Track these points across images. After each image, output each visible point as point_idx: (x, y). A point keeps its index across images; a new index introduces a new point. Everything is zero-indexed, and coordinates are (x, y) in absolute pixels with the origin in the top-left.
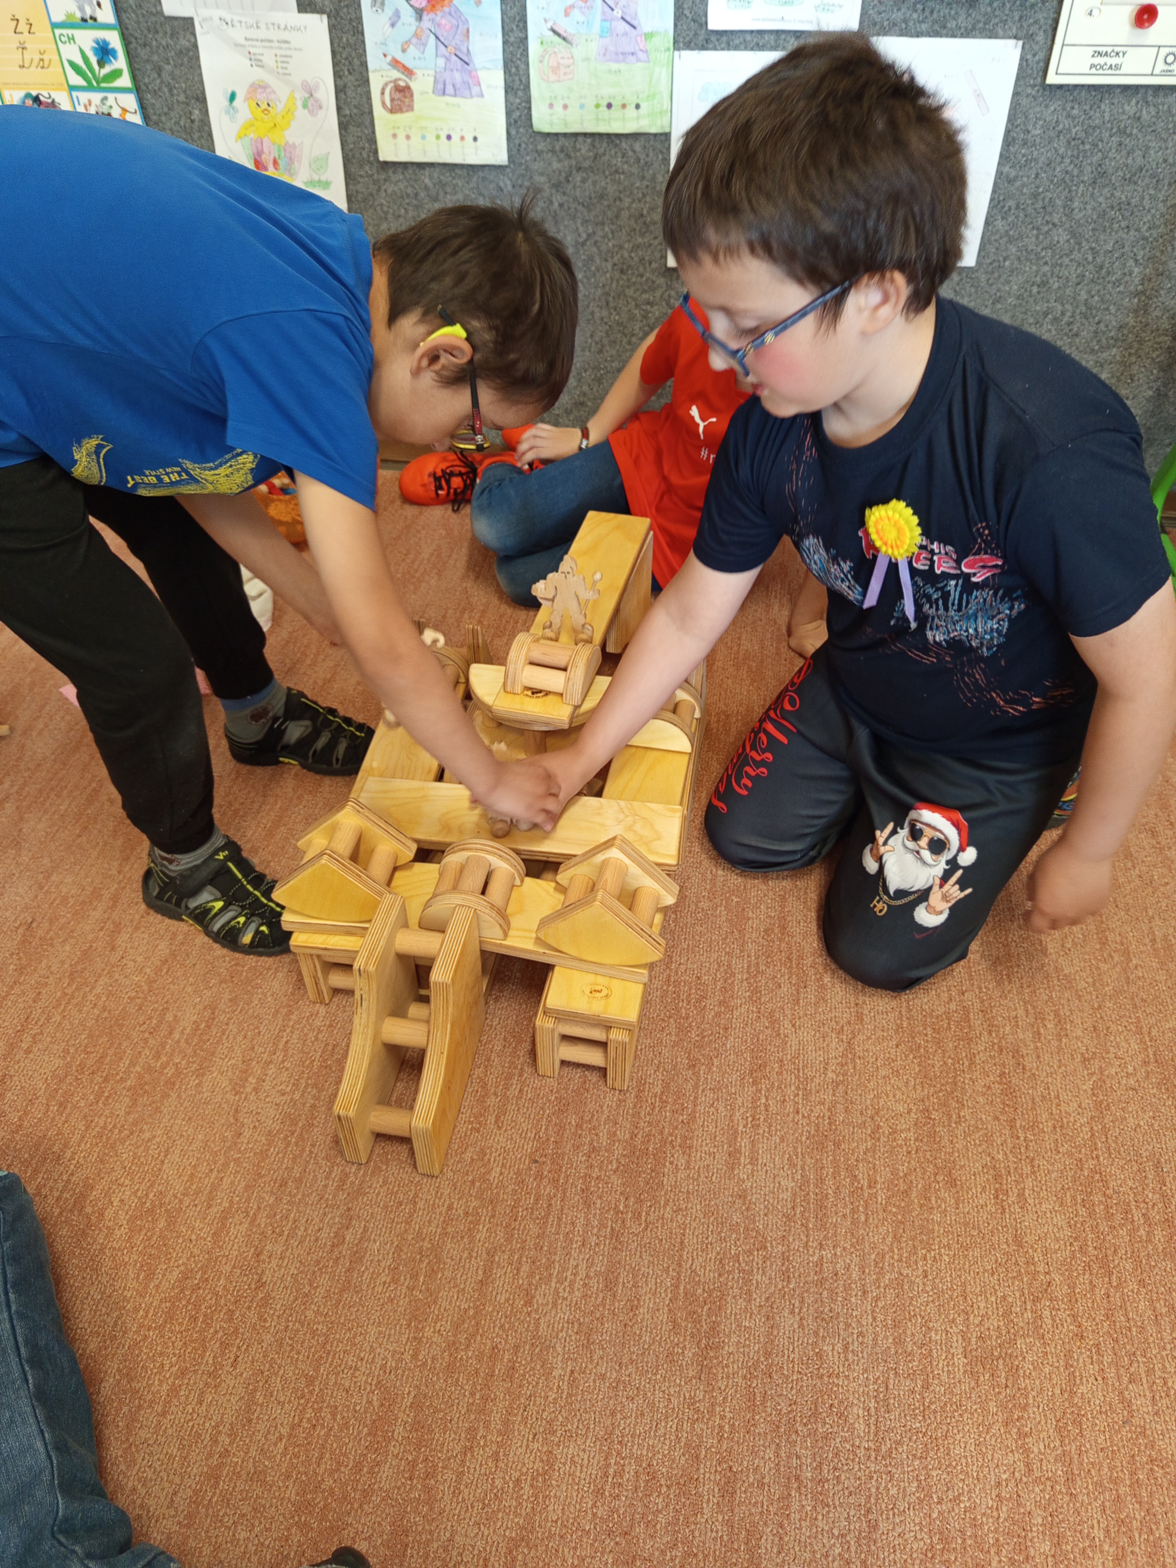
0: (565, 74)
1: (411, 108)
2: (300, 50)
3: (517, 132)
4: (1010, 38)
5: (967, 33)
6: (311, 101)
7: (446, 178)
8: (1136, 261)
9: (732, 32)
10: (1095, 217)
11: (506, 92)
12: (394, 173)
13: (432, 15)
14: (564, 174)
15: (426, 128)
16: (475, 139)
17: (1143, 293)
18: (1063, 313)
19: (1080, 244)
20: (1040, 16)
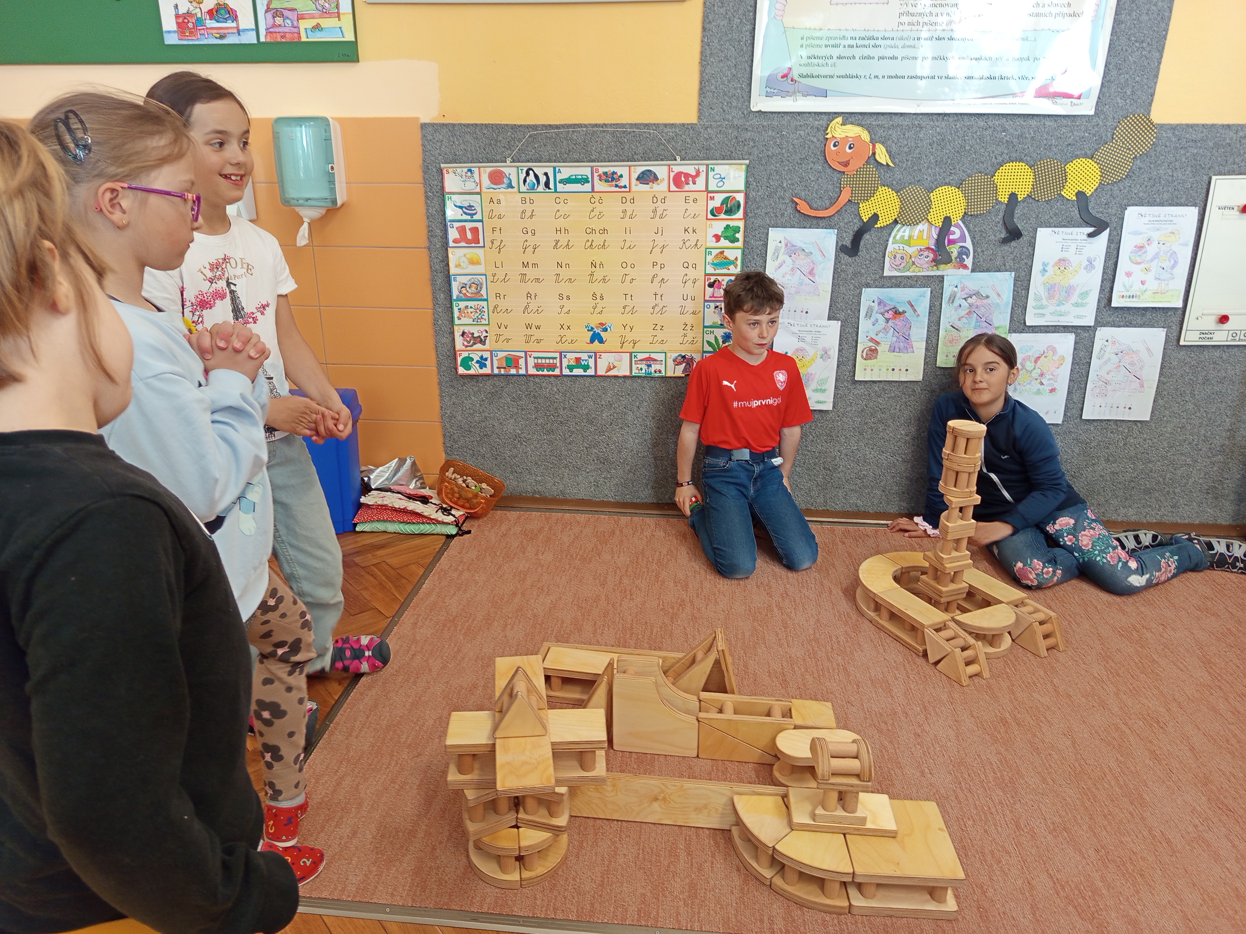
0: (955, 343)
1: (876, 357)
2: (826, 335)
3: (928, 367)
4: (1160, 328)
5: (1142, 326)
6: (827, 355)
7: (887, 387)
8: (1227, 416)
10: (1206, 398)
11: (926, 351)
12: (861, 385)
13: (893, 321)
14: (948, 384)
15: (882, 366)
16: (907, 370)
17: (1232, 430)
18: (1193, 440)
19: (1199, 409)
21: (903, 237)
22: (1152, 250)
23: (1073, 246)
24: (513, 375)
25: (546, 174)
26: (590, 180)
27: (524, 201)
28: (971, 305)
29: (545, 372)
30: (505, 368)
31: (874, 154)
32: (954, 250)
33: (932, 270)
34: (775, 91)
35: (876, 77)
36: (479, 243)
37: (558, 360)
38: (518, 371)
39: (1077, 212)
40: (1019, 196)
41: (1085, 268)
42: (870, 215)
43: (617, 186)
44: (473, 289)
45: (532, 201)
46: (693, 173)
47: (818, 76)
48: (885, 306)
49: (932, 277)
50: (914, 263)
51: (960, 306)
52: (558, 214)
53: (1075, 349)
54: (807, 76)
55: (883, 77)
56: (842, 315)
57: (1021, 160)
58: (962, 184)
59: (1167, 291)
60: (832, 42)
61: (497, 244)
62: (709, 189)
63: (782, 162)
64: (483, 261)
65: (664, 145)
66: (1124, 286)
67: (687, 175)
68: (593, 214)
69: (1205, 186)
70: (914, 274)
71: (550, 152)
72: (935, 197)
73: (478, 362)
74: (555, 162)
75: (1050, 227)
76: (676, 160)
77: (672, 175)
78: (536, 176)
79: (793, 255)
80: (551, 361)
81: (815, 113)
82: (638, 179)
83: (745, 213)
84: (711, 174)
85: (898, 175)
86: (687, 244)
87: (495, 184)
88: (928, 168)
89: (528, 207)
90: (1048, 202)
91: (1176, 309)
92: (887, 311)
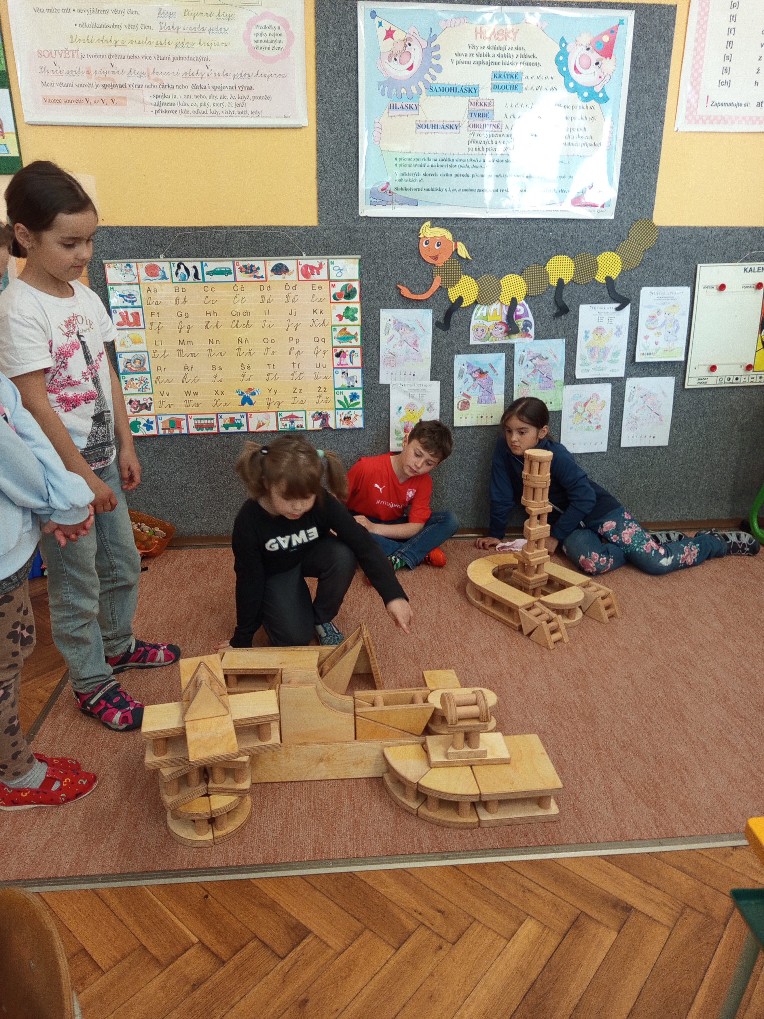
1: (468, 408)
2: (429, 392)
4: (671, 376)
6: (431, 408)
8: (721, 439)
10: (705, 427)
11: (504, 401)
12: (459, 431)
13: (479, 379)
15: (473, 414)
16: (491, 417)
19: (702, 435)
20: (680, 370)
21: (482, 314)
22: (661, 319)
23: (606, 318)
24: (177, 435)
25: (195, 267)
26: (232, 271)
27: (177, 289)
28: (535, 365)
29: (205, 431)
30: (169, 429)
31: (456, 250)
32: (520, 323)
33: (505, 339)
34: (378, 201)
35: (454, 190)
36: (140, 325)
37: (215, 420)
38: (180, 431)
39: (607, 292)
40: (565, 281)
41: (616, 334)
42: (456, 298)
43: (255, 276)
44: (137, 364)
45: (184, 290)
46: (317, 266)
47: (409, 190)
48: (472, 368)
49: (506, 344)
50: (491, 334)
51: (528, 366)
52: (207, 300)
53: (612, 395)
54: (401, 189)
55: (459, 190)
56: (441, 377)
57: (564, 254)
58: (523, 272)
59: (674, 349)
60: (419, 163)
61: (155, 326)
62: (331, 278)
63: (387, 256)
64: (144, 341)
65: (292, 243)
66: (644, 346)
67: (312, 268)
68: (236, 300)
69: (694, 272)
70: (492, 342)
71: (197, 249)
72: (504, 282)
73: (144, 425)
74: (202, 257)
75: (588, 304)
76: (302, 255)
77: (300, 267)
78: (187, 270)
79: (400, 330)
80: (209, 422)
81: (410, 218)
82: (272, 271)
83: (361, 297)
84: (331, 267)
85: (475, 267)
86: (317, 323)
87: (152, 276)
88: (497, 260)
89: (182, 295)
90: (586, 285)
91: (680, 362)
92: (475, 372)
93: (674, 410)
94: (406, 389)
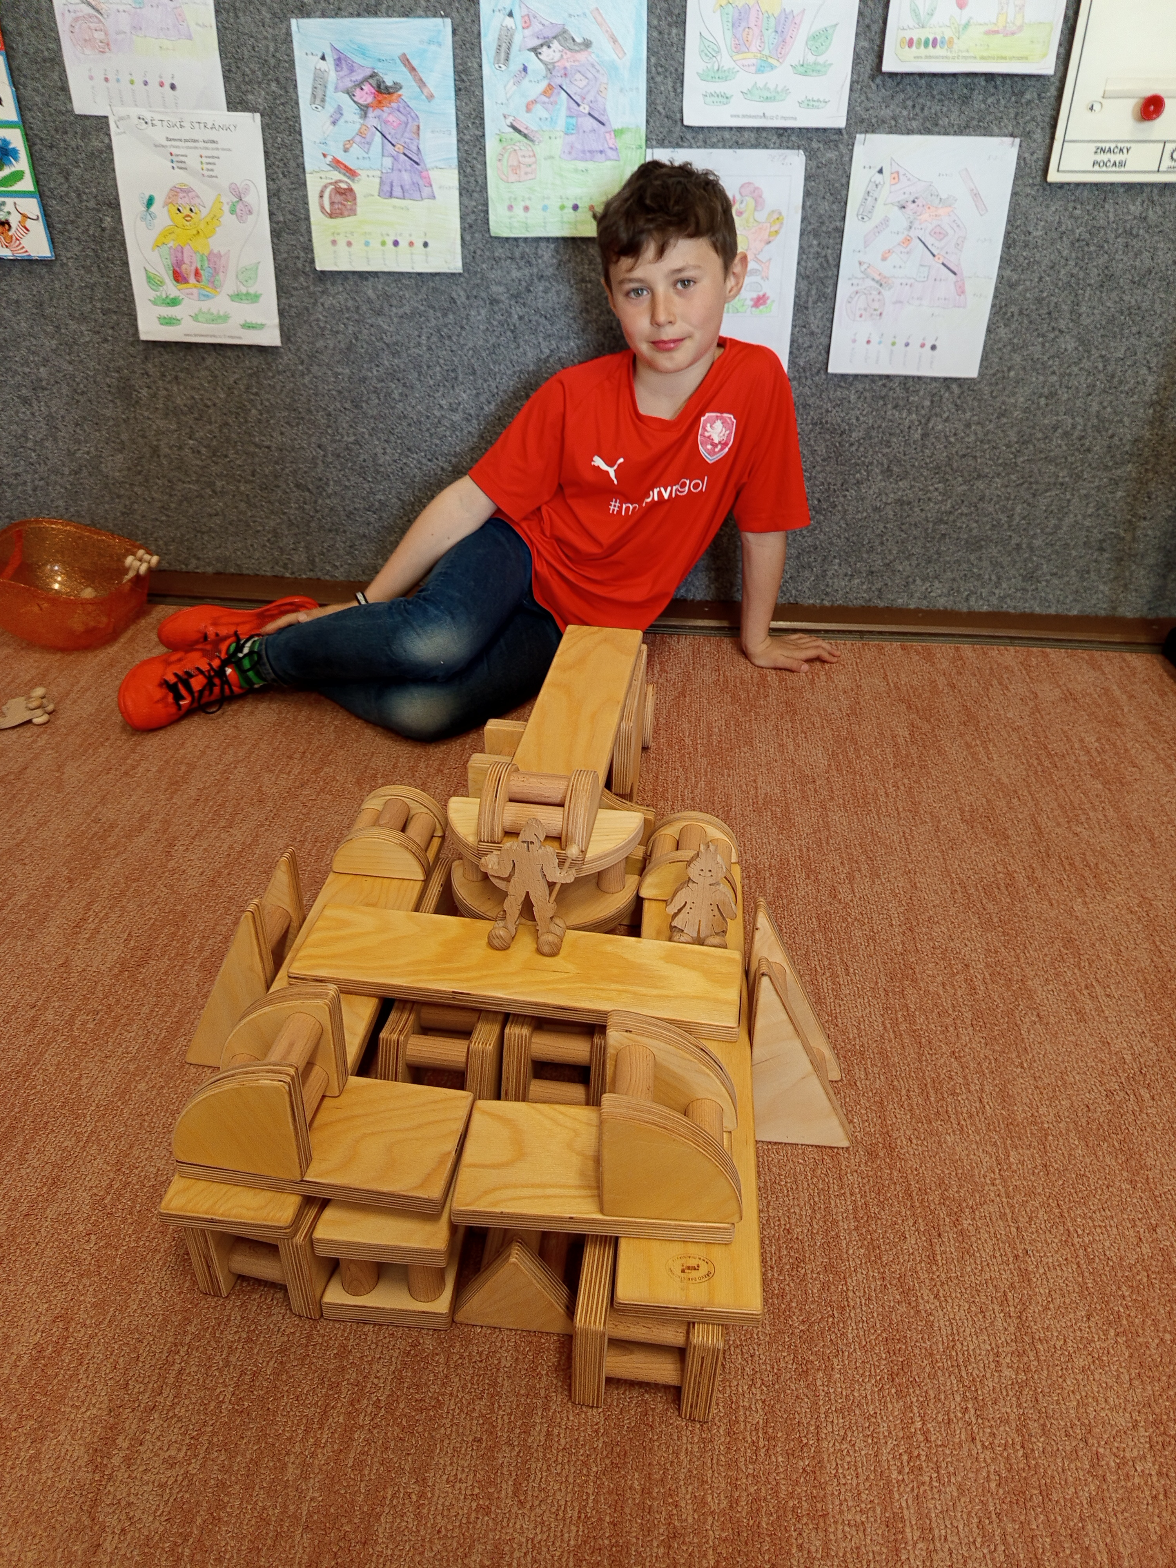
0: (526, 173)
1: (353, 212)
2: (229, 150)
3: (472, 238)
4: (1005, 136)
5: (961, 131)
6: (240, 206)
7: (392, 289)
8: (1149, 368)
9: (709, 128)
10: (1104, 323)
11: (461, 194)
12: (333, 285)
13: (378, 112)
14: (524, 284)
15: (370, 234)
16: (426, 245)
17: (1158, 402)
18: (1074, 427)
19: (1089, 352)
20: (1036, 112)
28: (550, 68)
48: (352, 70)
51: (525, 69)
53: (807, 194)
56: (258, 98)
59: (1020, 28)
91: (1041, 79)
92: (360, 85)
93: (1006, 261)
94: (159, 134)
